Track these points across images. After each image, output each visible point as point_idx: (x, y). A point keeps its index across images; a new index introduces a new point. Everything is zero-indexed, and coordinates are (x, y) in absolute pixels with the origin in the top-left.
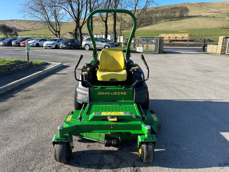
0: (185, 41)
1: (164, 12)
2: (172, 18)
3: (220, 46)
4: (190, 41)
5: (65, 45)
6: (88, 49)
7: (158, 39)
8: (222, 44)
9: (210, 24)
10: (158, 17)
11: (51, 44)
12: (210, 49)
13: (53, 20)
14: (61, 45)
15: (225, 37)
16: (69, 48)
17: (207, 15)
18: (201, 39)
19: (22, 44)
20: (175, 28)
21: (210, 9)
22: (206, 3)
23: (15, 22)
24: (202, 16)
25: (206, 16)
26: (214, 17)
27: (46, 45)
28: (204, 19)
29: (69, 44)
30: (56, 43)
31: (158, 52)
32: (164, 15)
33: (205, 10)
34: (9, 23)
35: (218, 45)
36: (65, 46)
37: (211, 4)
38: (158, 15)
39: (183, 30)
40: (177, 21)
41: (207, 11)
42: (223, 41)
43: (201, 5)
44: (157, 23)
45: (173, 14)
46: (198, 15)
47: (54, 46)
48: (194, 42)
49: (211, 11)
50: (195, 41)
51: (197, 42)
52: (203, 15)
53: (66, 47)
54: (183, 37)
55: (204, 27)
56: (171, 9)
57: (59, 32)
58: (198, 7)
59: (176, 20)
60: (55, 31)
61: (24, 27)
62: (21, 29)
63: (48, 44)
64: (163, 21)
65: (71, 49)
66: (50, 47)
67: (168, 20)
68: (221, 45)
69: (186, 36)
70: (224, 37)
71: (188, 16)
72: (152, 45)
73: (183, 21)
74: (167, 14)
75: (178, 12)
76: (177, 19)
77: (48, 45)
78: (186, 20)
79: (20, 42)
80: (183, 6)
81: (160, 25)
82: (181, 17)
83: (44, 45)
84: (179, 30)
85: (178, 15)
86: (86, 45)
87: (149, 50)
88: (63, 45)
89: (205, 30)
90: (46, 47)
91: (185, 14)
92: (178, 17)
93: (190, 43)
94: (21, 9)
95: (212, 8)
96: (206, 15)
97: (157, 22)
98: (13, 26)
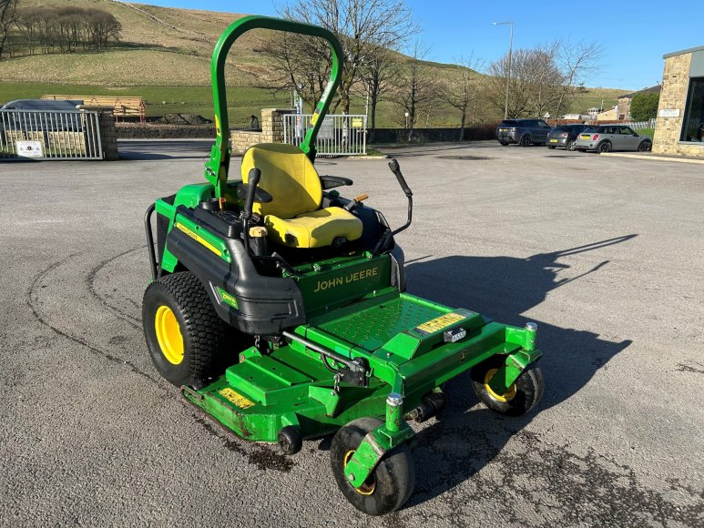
0: (134, 121)
1: (38, 21)
2: (70, 43)
3: (268, 133)
4: (148, 119)
7: (93, 115)
8: (274, 130)
9: (191, 73)
10: (16, 34)
12: (241, 143)
15: (277, 111)
17: (176, 46)
18: (179, 115)
20: (90, 78)
21: (179, 29)
22: (164, 9)
24: (161, 46)
25: (173, 50)
26: (195, 53)
28: (171, 57)
31: (101, 158)
32: (37, 30)
33: (167, 30)
35: (261, 131)
37: (179, 13)
38: (16, 28)
39: (115, 86)
40: (89, 56)
41: (172, 33)
42: (274, 121)
43: (151, 13)
44: (16, 55)
45: (71, 32)
46: (151, 42)
48: (161, 122)
49: (184, 35)
50: (163, 119)
51: (168, 123)
52: (164, 45)
54: (125, 108)
55: (176, 80)
56: (61, 15)
58: (143, 17)
59: (85, 52)
64: (38, 50)
67: (56, 49)
68: (272, 133)
69: (134, 105)
70: (274, 109)
71: (120, 42)
72: (67, 133)
73: (107, 55)
74: (47, 29)
75: (86, 26)
76: (86, 48)
78: (120, 54)
80: (97, 8)
81: (32, 63)
82: (100, 44)
84: (104, 86)
85: (86, 34)
87: (57, 150)
89: (180, 88)
91: (109, 34)
92: (90, 43)
93: (149, 125)
95: (183, 25)
96: (173, 45)
97: (17, 51)
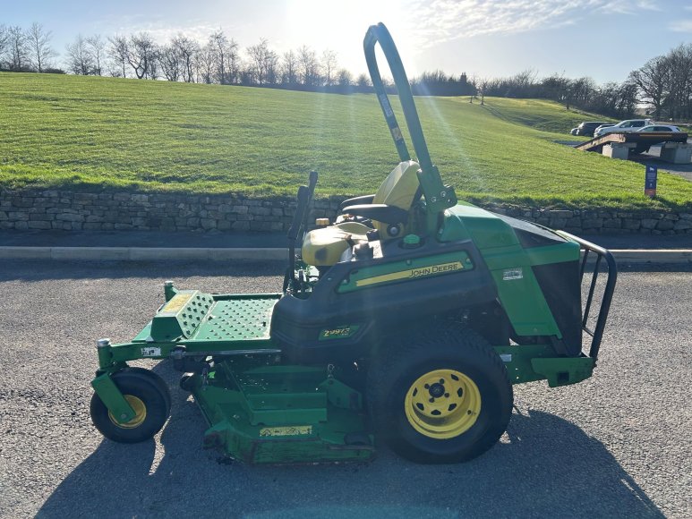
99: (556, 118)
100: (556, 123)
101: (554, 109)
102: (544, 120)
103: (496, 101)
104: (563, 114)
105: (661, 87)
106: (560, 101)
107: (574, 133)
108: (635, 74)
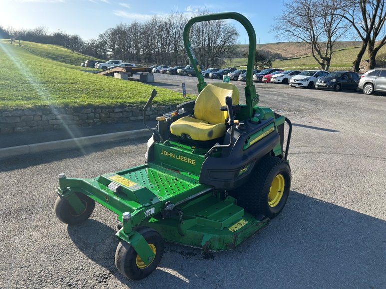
5: (325, 82)
6: (369, 93)
11: (302, 80)
13: (323, 39)
14: (319, 82)
16: (331, 88)
19: (265, 78)
23: (281, 45)
27: (293, 82)
29: (334, 80)
30: (312, 78)
34: (273, 47)
36: (325, 84)
47: (306, 84)
53: (326, 86)
57: (328, 60)
60: (322, 58)
61: (293, 54)
62: (288, 56)
63: (297, 80)
65: (335, 90)
66: (298, 85)
77: (297, 82)
79: (263, 75)
83: (291, 81)
86: (366, 83)
88: (321, 82)
90: (293, 85)
94: (275, 26)
98: (278, 52)
99: (69, 57)
100: (71, 60)
101: (66, 52)
102: (64, 58)
103: (28, 44)
104: (72, 54)
105: (114, 43)
106: (67, 47)
107: (83, 66)
108: (101, 36)
